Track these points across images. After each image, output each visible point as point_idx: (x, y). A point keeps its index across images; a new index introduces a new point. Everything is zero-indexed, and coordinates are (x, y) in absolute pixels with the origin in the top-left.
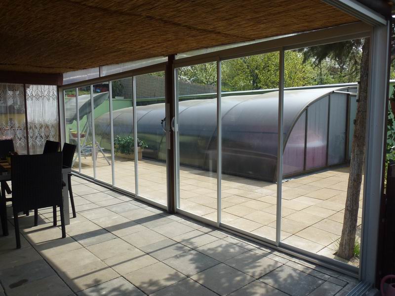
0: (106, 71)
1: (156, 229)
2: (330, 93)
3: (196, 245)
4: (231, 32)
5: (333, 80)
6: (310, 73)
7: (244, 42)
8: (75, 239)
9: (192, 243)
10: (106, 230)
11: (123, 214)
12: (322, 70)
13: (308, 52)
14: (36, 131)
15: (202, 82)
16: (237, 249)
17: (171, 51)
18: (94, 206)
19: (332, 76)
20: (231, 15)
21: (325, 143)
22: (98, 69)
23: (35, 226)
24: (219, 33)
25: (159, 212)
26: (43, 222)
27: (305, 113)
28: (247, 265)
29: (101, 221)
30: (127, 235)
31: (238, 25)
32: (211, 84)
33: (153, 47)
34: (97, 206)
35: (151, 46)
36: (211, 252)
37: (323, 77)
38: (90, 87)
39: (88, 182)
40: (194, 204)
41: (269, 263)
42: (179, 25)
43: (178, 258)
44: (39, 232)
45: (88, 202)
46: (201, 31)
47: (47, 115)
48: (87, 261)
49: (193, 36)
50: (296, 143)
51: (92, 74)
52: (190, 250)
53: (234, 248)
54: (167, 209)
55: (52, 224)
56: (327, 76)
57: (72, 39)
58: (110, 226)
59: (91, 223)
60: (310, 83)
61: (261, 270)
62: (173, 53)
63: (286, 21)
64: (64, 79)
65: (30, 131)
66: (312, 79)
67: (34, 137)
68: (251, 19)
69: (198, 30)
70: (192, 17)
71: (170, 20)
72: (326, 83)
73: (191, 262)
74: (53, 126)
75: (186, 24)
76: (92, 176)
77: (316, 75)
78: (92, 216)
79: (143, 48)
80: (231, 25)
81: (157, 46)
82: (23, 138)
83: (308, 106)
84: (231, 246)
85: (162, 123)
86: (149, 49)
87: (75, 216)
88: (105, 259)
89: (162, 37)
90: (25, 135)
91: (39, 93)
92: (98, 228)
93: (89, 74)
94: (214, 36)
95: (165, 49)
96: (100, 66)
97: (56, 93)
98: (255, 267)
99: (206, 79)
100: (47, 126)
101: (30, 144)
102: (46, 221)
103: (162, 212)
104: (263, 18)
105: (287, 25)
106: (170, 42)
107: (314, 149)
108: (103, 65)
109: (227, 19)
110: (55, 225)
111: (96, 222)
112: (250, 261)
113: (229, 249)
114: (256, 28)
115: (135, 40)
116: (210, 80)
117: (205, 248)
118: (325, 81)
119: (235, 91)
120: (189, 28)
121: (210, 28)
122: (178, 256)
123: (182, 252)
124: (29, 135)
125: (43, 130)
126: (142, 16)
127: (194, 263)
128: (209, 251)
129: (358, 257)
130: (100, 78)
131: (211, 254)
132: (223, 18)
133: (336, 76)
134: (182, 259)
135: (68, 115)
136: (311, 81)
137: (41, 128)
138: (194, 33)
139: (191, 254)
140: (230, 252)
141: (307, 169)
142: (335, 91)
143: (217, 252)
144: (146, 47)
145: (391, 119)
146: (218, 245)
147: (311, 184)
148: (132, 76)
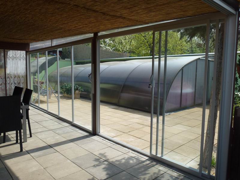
0: (56, 42)
1: (83, 146)
2: (197, 59)
3: (108, 158)
4: (133, 18)
5: (199, 51)
6: (186, 46)
7: (142, 25)
8: (28, 152)
9: (105, 156)
10: (50, 146)
11: (62, 135)
12: (193, 45)
13: (184, 32)
14: (12, 80)
15: (119, 51)
16: (135, 160)
17: (95, 30)
18: (45, 129)
19: (199, 49)
20: (131, 5)
21: (194, 90)
22: (51, 40)
23: (4, 143)
24: (125, 18)
25: (86, 134)
26: (9, 140)
27: (181, 71)
28: (140, 172)
29: (48, 140)
30: (63, 150)
31: (137, 13)
32: (124, 52)
33: (83, 27)
34: (47, 130)
35: (81, 26)
36: (118, 163)
37: (193, 49)
38: (46, 52)
39: (43, 113)
40: (110, 129)
41: (155, 172)
42: (97, 11)
43: (95, 167)
44: (6, 147)
45: (41, 126)
46: (113, 16)
47: (19, 69)
48: (34, 169)
49: (107, 20)
50: (175, 90)
51: (47, 44)
52: (104, 162)
53: (133, 160)
54: (92, 132)
55: (15, 142)
56: (196, 49)
57: (28, 20)
58: (53, 143)
59: (41, 141)
60: (185, 53)
61: (149, 177)
62: (97, 32)
63: (168, 11)
64: (30, 47)
65: (8, 80)
66: (186, 50)
67: (10, 83)
68: (145, 8)
69: (110, 15)
70: (105, 6)
71: (91, 8)
72: (195, 53)
73: (104, 170)
74: (22, 77)
75: (102, 11)
76: (46, 109)
77: (189, 48)
78: (42, 136)
79: (76, 28)
80: (132, 12)
81: (86, 26)
82: (3, 84)
83: (183, 67)
84: (131, 158)
85: (89, 77)
86: (80, 28)
87: (31, 136)
88: (46, 168)
89: (87, 20)
90: (4, 82)
91: (14, 55)
92: (45, 145)
93: (46, 44)
94: (121, 20)
95: (91, 29)
96: (52, 39)
97: (25, 56)
98: (145, 174)
99: (122, 49)
100: (19, 77)
101: (7, 88)
102: (12, 139)
103: (88, 134)
104: (153, 8)
105: (169, 14)
106: (93, 24)
107: (187, 94)
108: (54, 39)
109: (128, 8)
110: (17, 142)
111: (44, 140)
112: (143, 169)
113: (130, 161)
114: (149, 15)
115: (70, 22)
116: (124, 49)
117: (114, 160)
118: (194, 52)
119: (139, 57)
120: (104, 14)
121: (118, 14)
122: (96, 166)
123: (98, 163)
124: (7, 82)
125: (16, 79)
126: (71, 4)
127: (105, 171)
128: (116, 162)
129: (214, 167)
130: (52, 47)
131: (117, 164)
132: (126, 7)
133: (201, 49)
134: (98, 167)
135: (33, 70)
136: (186, 52)
137: (15, 78)
138: (108, 17)
139: (104, 164)
140: (130, 163)
141: (182, 106)
142: (200, 58)
143: (122, 162)
144: (78, 27)
145: (237, 78)
146: (123, 158)
147: (184, 116)
148: (71, 46)
